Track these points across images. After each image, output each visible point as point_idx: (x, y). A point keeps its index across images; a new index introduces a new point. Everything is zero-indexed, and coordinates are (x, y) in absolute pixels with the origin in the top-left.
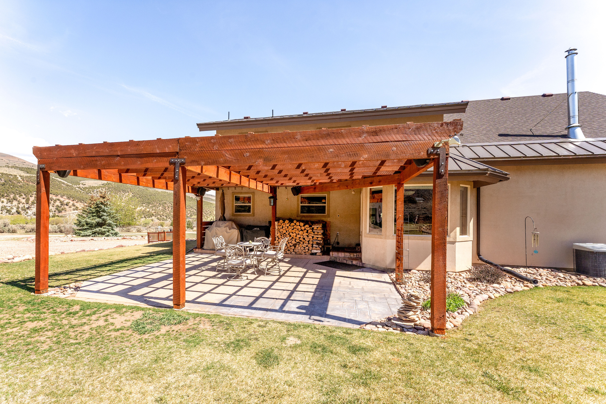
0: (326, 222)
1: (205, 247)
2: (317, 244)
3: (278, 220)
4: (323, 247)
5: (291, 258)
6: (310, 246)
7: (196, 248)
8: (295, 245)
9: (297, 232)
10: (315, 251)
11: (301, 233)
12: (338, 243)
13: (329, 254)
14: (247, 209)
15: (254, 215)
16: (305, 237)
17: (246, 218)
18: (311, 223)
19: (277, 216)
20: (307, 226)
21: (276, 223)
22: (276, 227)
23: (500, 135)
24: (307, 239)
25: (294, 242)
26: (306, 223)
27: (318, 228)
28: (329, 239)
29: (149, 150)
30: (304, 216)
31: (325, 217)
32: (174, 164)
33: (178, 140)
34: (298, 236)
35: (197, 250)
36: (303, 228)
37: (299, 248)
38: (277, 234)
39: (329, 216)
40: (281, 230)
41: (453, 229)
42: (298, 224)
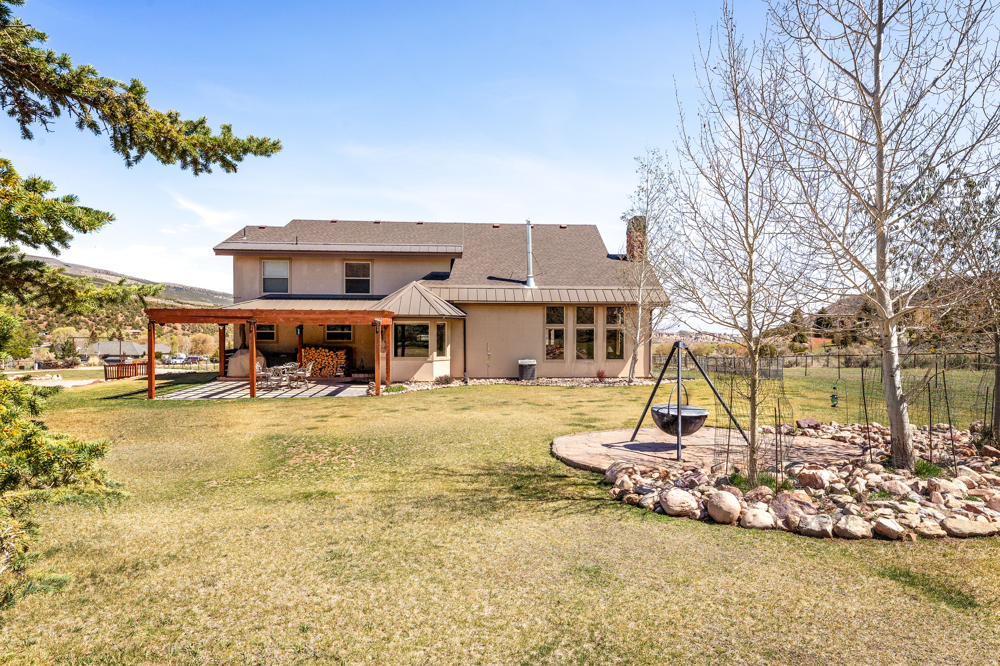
0: (351, 348)
1: (228, 375)
2: (341, 367)
3: (304, 346)
4: (347, 370)
5: (318, 380)
6: (334, 369)
7: (219, 376)
8: (320, 369)
9: (323, 358)
10: (339, 374)
11: (326, 358)
12: (363, 367)
13: (351, 376)
14: (271, 336)
15: (278, 342)
16: (330, 362)
17: (270, 345)
18: (334, 349)
19: (305, 342)
20: (332, 352)
21: (303, 350)
22: (303, 354)
23: (490, 278)
24: (332, 364)
25: (320, 367)
26: (330, 349)
27: (342, 354)
28: (355, 364)
29: (233, 314)
30: (331, 343)
31: (351, 343)
32: (250, 322)
33: (252, 310)
34: (324, 361)
35: (221, 378)
36: (328, 354)
37: (324, 372)
38: (304, 360)
39: (354, 342)
40: (308, 356)
41: (432, 353)
42: (323, 350)
